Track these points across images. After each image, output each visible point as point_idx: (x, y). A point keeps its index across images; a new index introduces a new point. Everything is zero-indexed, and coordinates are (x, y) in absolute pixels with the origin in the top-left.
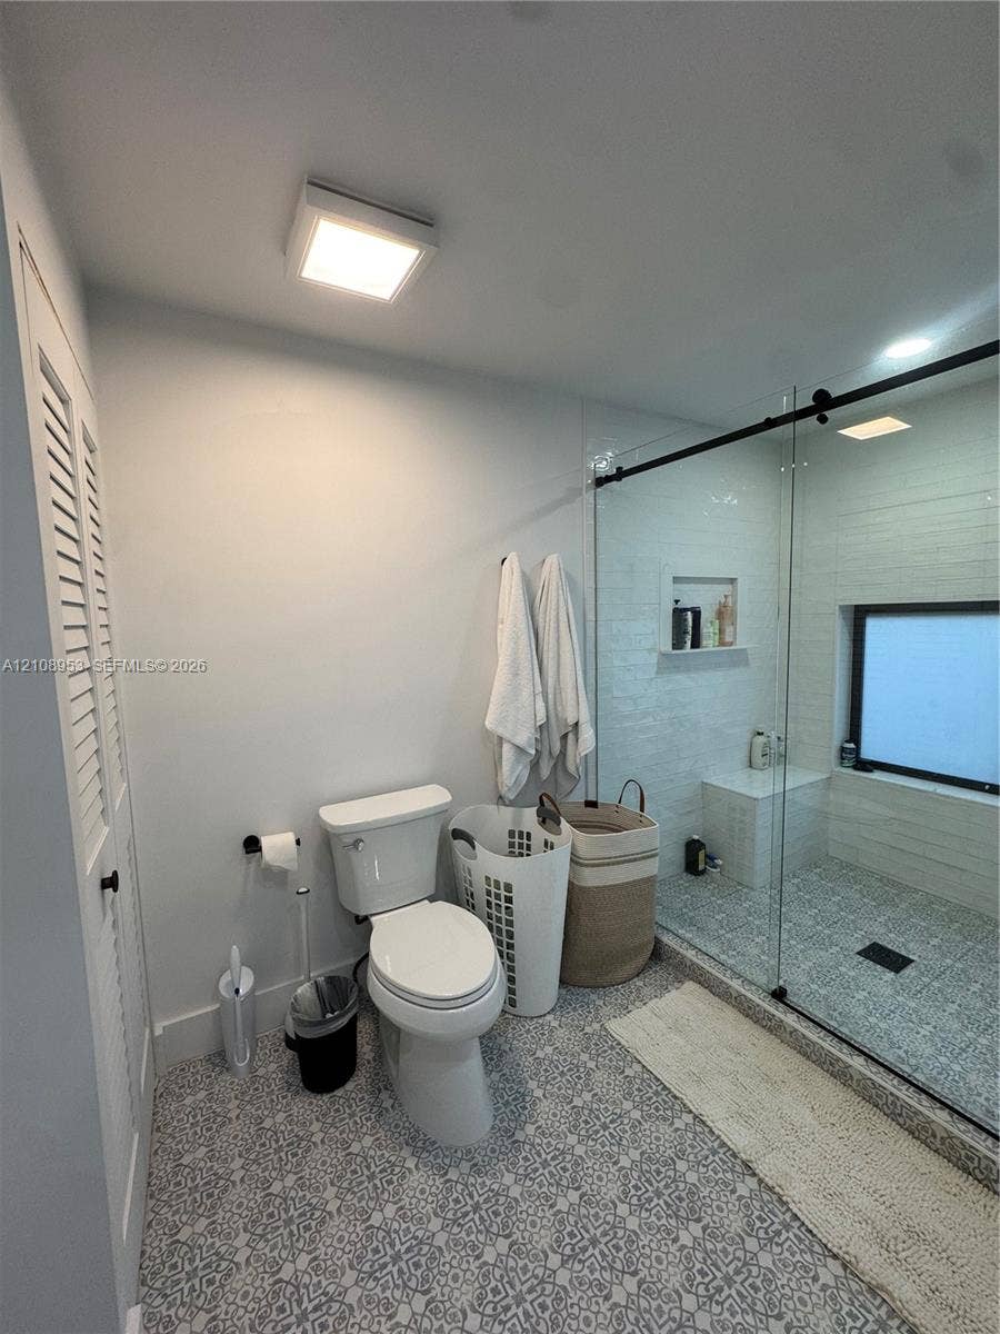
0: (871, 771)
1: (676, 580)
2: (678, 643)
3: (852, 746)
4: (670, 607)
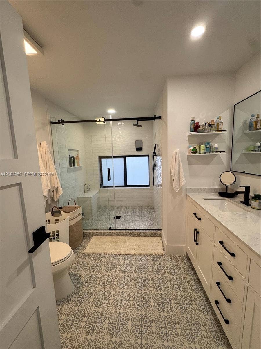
0: (106, 188)
1: (69, 150)
2: (71, 166)
3: (102, 184)
4: (68, 156)
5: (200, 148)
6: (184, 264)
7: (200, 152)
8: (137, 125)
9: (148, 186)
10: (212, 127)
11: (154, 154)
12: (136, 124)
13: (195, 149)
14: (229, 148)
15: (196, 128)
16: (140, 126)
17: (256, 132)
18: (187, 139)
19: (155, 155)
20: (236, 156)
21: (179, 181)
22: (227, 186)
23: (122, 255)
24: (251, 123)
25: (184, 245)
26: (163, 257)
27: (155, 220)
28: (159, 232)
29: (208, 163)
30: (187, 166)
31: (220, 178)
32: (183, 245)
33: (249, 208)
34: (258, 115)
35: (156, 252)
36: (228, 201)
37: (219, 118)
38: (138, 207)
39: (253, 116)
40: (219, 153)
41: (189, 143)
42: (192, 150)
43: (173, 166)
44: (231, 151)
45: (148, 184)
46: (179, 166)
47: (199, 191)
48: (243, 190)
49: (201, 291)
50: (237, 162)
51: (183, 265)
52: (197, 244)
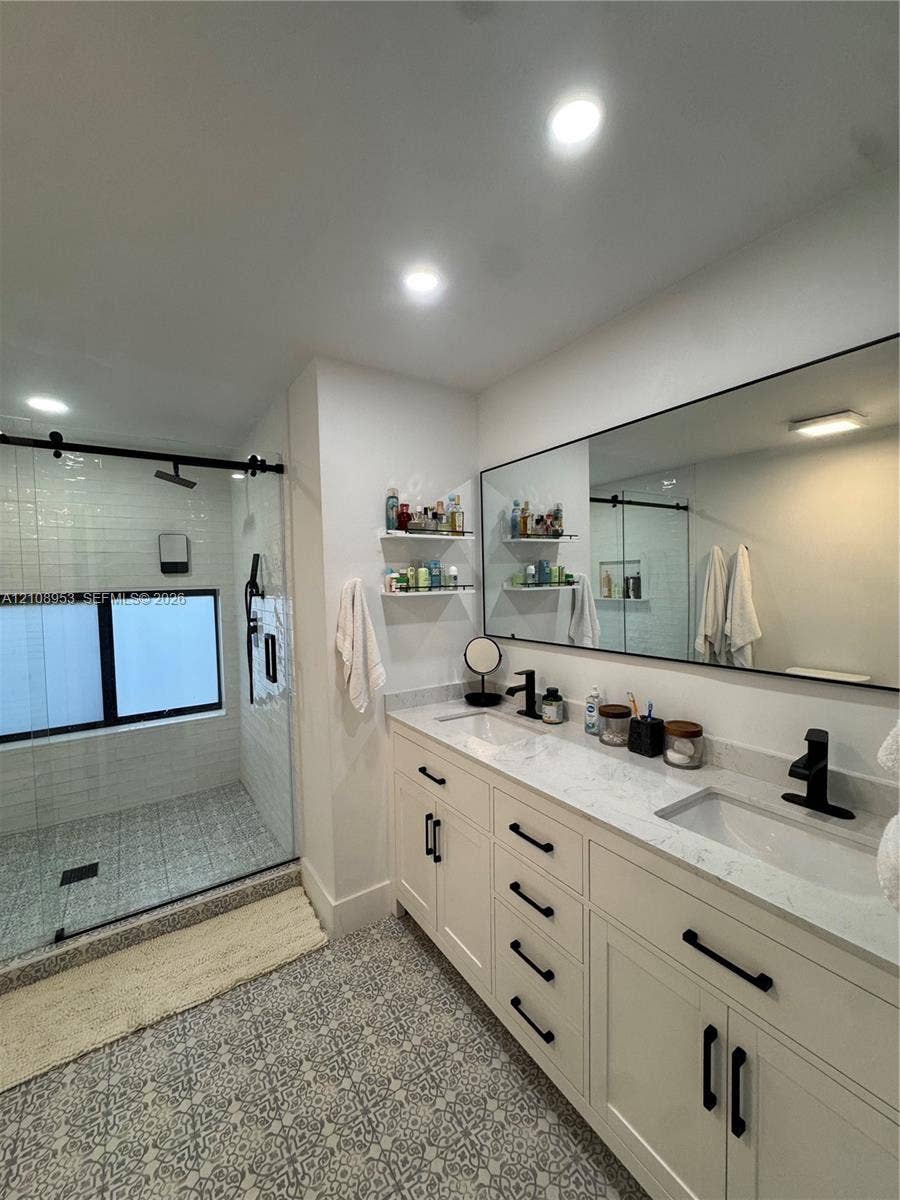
5: (416, 573)
6: (396, 944)
7: (417, 588)
8: (176, 479)
9: (217, 706)
10: (441, 519)
11: (254, 588)
12: (172, 473)
13: (403, 578)
14: (477, 577)
15: (402, 519)
16: (190, 485)
17: (524, 542)
18: (379, 547)
19: (257, 591)
20: (492, 597)
21: (367, 676)
22: (483, 677)
23: (151, 1027)
24: (514, 520)
25: (388, 882)
26: (327, 952)
27: (262, 830)
28: (292, 868)
29: (433, 618)
30: (383, 628)
31: (465, 655)
32: (384, 884)
33: (538, 724)
34: (527, 503)
35: (299, 947)
36: (493, 715)
37: (454, 500)
38: (178, 798)
39: (516, 504)
40: (460, 590)
41: (386, 562)
42: (398, 580)
43: (344, 631)
44: (482, 585)
45: (217, 701)
46: (364, 629)
47: (418, 699)
48: (522, 681)
49: (461, 1001)
50: (497, 612)
51: (394, 950)
52: (438, 859)
